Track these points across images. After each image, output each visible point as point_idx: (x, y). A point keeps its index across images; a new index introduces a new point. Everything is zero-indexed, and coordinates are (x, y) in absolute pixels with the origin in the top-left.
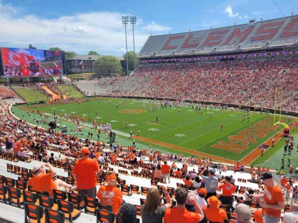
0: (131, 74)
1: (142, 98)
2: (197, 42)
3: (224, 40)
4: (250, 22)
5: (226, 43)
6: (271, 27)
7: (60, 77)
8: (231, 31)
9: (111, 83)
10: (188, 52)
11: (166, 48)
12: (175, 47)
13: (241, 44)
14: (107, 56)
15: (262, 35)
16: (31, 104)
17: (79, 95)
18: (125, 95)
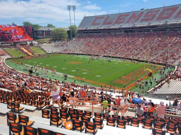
0: (73, 40)
1: (80, 54)
2: (112, 21)
3: (127, 20)
4: (141, 10)
5: (128, 22)
6: (153, 13)
7: (32, 42)
8: (131, 14)
9: (62, 46)
10: (106, 27)
11: (94, 24)
12: (99, 24)
13: (136, 23)
14: (59, 28)
15: (147, 18)
16: (16, 59)
17: (43, 53)
18: (70, 53)
